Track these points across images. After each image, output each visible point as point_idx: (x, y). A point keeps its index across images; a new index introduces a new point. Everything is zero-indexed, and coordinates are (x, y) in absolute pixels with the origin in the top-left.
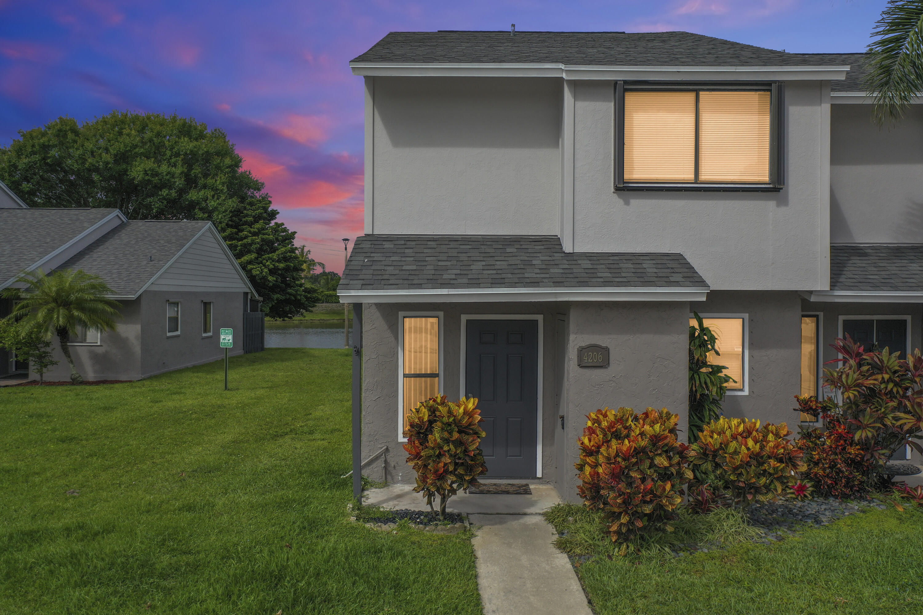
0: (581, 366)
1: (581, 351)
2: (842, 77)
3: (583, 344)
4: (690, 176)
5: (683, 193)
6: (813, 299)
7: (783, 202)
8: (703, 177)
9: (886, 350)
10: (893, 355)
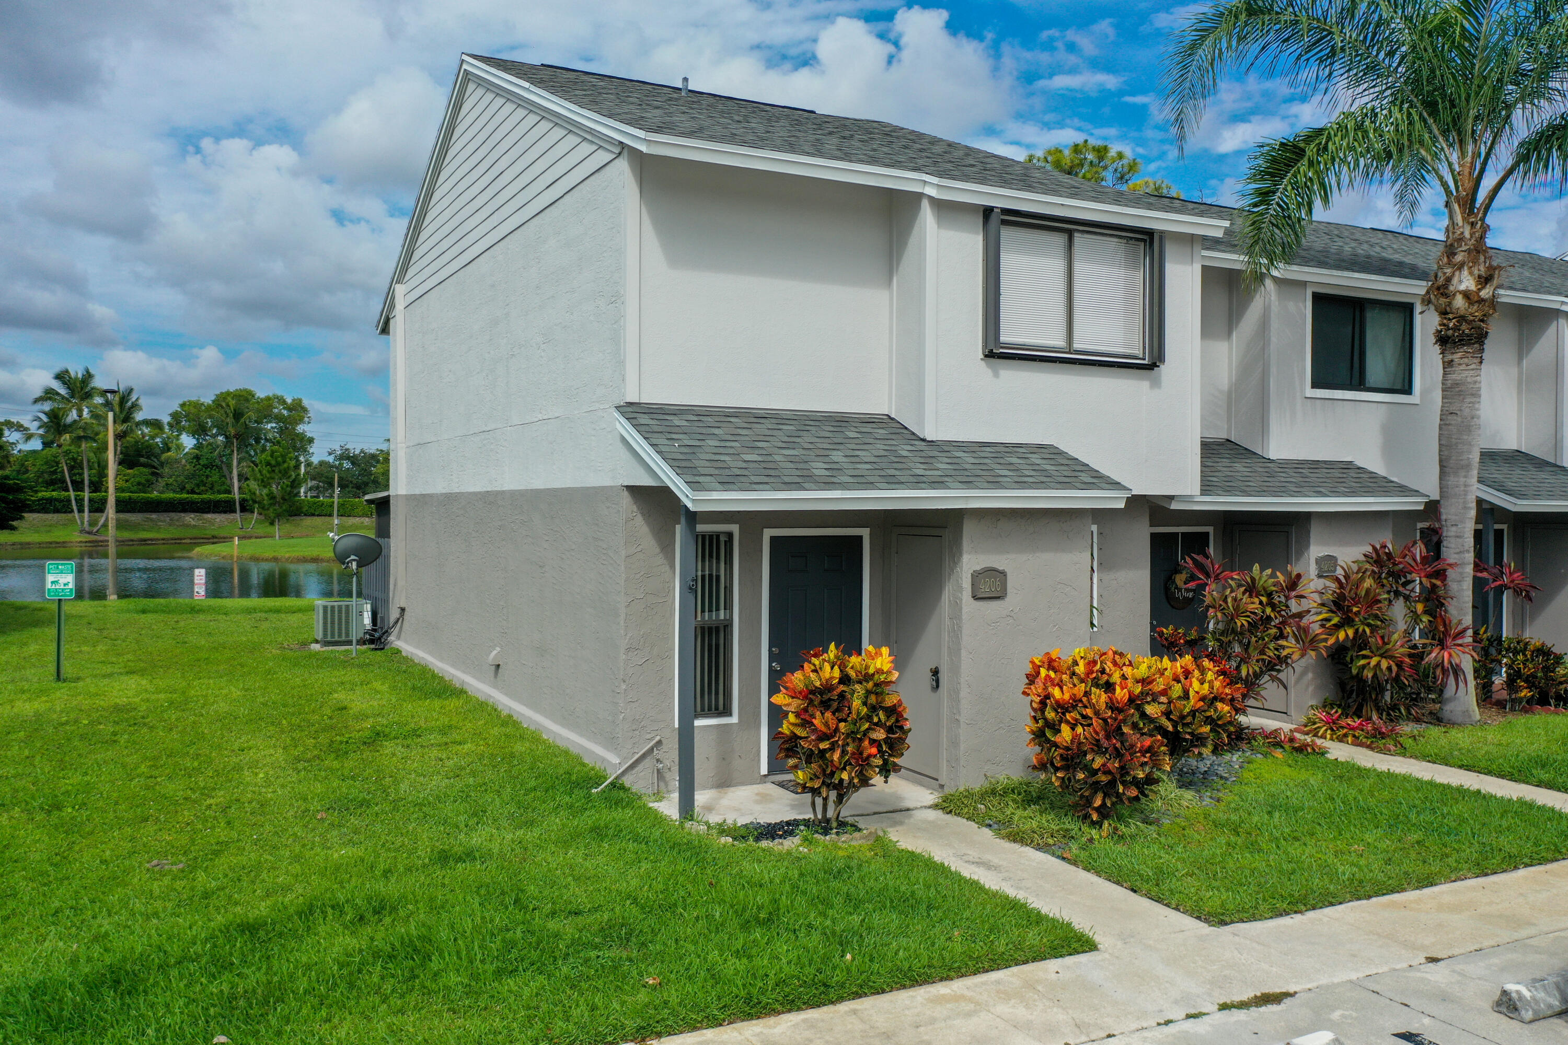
0: (975, 597)
1: (977, 576)
2: (1219, 234)
3: (978, 568)
4: (1060, 343)
5: (1058, 365)
6: (1174, 506)
7: (1156, 383)
8: (1076, 346)
9: (1256, 567)
10: (1265, 573)
